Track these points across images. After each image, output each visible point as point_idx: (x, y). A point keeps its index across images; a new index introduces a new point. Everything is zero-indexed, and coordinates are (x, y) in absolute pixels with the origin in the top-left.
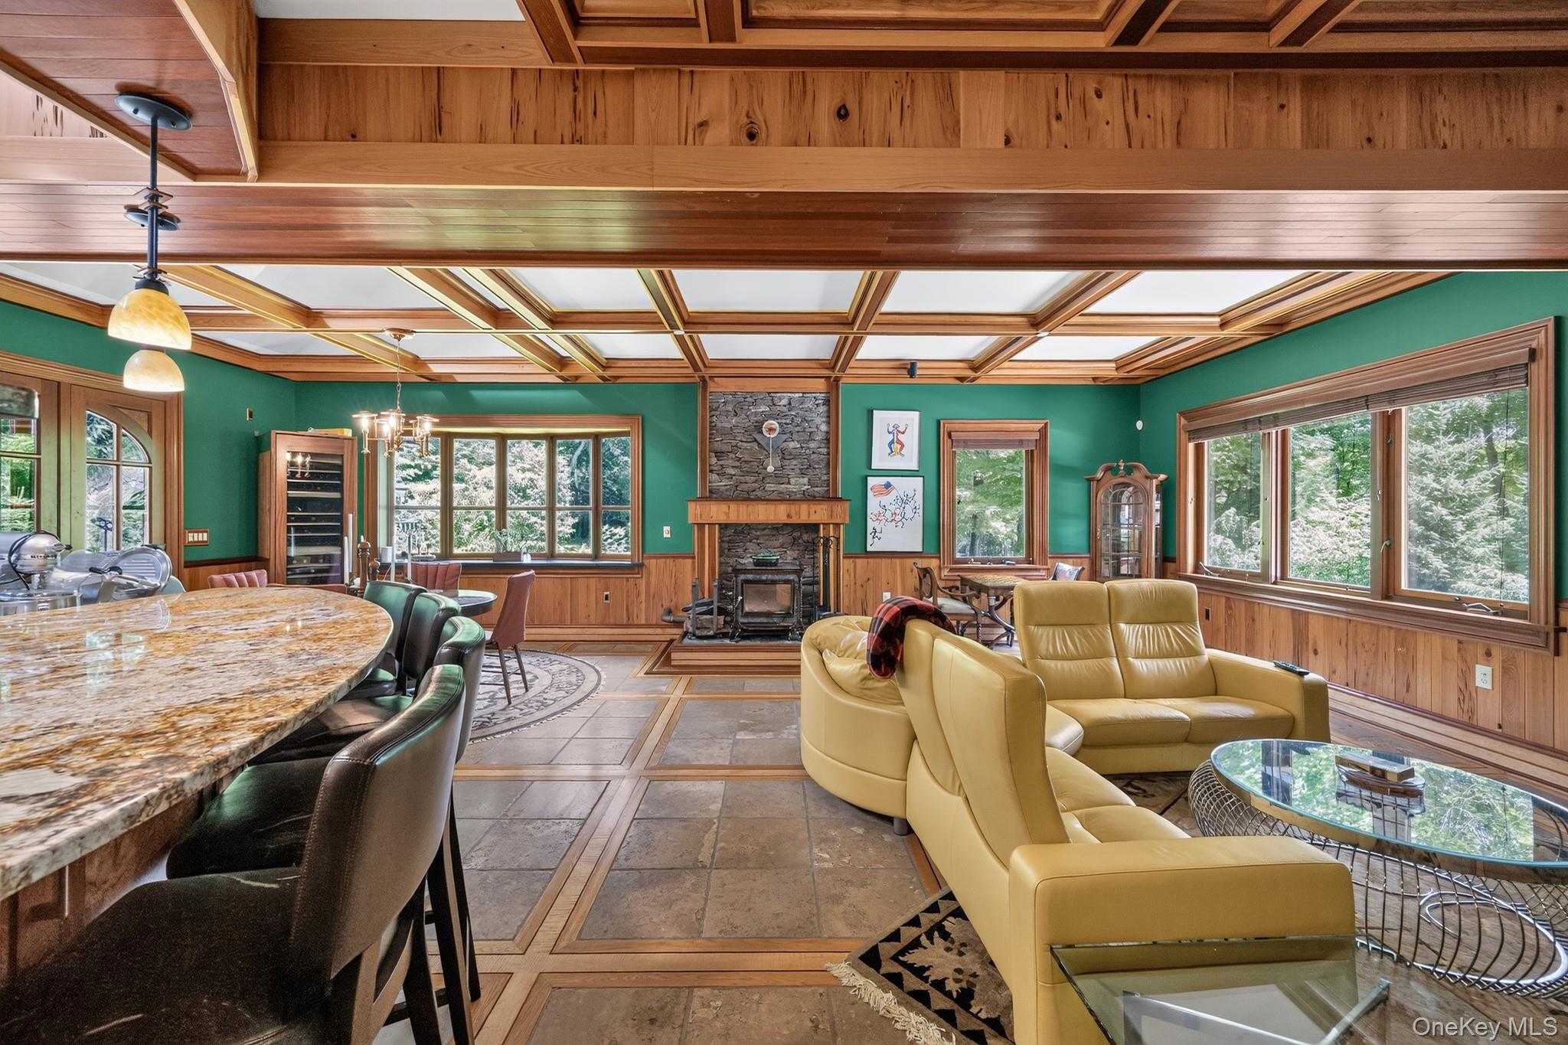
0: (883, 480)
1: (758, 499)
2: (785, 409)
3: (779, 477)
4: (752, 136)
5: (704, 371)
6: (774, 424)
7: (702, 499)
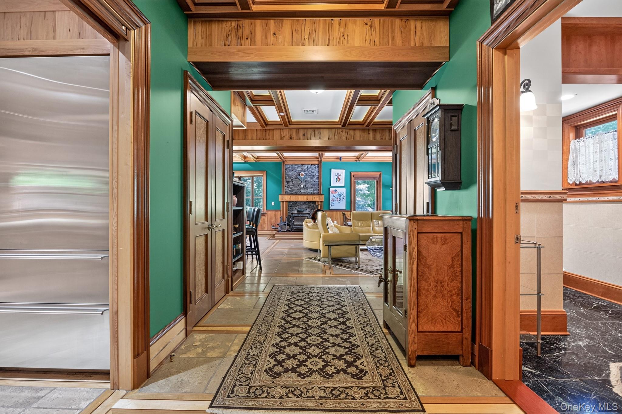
0: (334, 189)
1: (299, 195)
2: (306, 169)
3: (305, 188)
4: (291, 138)
5: (284, 160)
6: (303, 173)
7: (283, 194)
